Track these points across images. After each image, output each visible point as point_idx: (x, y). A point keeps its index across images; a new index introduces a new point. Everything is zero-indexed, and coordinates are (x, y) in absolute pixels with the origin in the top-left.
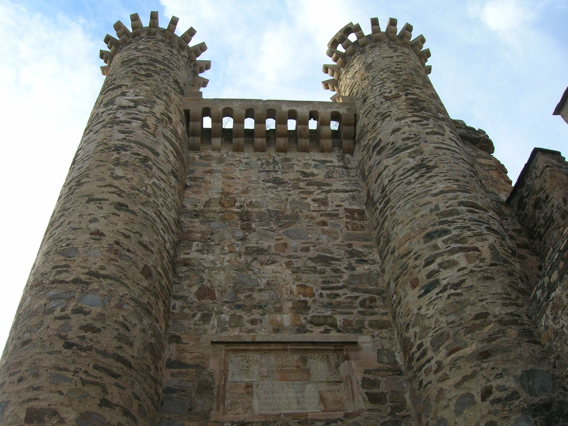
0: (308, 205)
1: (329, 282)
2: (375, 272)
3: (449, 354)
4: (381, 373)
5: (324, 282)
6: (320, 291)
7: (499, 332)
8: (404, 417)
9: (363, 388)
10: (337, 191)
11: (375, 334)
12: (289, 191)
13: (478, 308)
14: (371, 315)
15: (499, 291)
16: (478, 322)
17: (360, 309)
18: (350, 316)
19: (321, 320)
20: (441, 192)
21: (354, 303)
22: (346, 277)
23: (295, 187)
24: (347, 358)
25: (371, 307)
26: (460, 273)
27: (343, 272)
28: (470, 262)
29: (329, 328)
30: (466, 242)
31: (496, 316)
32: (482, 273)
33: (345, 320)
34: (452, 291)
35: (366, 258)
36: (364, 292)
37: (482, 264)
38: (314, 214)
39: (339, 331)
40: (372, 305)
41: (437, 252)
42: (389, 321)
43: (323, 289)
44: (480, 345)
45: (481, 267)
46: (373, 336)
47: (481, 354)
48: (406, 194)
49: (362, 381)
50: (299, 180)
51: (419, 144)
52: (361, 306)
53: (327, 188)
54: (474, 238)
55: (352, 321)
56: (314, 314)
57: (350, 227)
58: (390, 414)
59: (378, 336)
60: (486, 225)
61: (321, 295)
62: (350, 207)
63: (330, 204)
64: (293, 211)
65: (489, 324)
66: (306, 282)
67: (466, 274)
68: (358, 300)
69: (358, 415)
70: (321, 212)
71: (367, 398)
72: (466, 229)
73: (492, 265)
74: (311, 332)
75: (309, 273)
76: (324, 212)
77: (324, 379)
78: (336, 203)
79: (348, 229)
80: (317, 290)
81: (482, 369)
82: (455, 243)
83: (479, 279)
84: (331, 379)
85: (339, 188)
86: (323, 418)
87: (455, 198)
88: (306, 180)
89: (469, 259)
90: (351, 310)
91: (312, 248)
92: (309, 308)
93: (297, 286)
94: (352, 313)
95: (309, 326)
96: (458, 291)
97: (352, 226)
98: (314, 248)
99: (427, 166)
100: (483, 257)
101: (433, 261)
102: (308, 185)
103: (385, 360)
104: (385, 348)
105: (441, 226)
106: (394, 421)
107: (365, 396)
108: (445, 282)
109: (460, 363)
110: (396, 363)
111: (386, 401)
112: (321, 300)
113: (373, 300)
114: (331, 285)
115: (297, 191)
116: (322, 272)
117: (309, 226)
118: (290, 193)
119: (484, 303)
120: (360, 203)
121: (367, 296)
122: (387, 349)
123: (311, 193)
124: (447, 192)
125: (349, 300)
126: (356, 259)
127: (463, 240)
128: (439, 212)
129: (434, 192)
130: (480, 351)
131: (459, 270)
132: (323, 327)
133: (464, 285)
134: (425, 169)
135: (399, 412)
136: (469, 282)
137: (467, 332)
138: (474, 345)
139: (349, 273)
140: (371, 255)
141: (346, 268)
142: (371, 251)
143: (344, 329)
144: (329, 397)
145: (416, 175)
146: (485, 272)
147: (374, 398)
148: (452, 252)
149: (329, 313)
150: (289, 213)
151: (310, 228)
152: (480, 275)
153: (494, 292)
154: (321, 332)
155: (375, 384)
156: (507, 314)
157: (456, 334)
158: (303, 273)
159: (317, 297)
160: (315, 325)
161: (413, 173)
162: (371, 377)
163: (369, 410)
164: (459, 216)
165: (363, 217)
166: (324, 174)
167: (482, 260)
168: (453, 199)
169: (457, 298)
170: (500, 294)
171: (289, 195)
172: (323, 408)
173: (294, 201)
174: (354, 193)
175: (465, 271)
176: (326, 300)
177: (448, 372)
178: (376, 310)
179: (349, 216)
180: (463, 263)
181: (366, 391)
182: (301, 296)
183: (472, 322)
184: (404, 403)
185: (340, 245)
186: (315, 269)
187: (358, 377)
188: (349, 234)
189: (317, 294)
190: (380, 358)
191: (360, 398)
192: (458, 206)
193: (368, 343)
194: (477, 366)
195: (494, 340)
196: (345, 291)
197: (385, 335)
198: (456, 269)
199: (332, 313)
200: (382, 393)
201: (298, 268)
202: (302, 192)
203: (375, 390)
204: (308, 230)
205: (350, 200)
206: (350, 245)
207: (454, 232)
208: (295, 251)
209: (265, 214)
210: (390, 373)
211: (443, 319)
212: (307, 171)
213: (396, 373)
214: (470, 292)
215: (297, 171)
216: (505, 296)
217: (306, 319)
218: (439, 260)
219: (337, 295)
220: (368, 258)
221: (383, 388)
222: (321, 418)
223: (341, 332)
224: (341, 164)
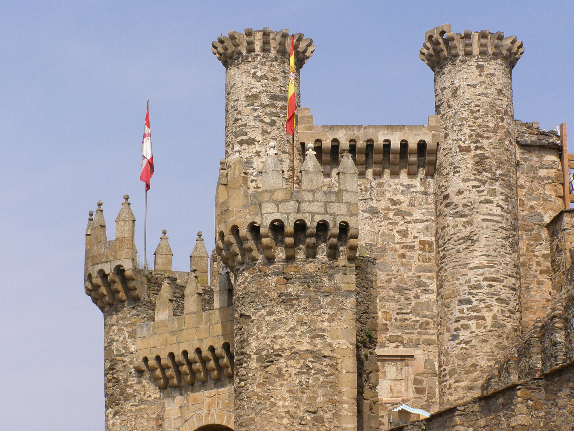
0: (394, 236)
1: (402, 309)
2: (433, 300)
3: (455, 383)
4: (425, 375)
5: (399, 309)
6: (396, 316)
7: (480, 377)
8: (433, 403)
9: (414, 384)
10: (416, 221)
11: (425, 349)
12: (381, 222)
13: (474, 360)
14: (425, 334)
15: (488, 350)
16: (472, 369)
17: (419, 330)
18: (412, 335)
19: (395, 338)
20: (476, 267)
21: (416, 326)
22: (413, 304)
23: (386, 217)
24: (407, 365)
25: (426, 329)
26: (470, 335)
27: (412, 301)
28: (477, 328)
29: (399, 344)
30: (480, 311)
31: (481, 367)
32: (482, 337)
33: (409, 338)
34: (464, 346)
35: (428, 288)
36: (423, 317)
37: (484, 330)
38: (397, 246)
39: (404, 347)
40: (427, 327)
41: (462, 315)
42: (435, 340)
43: (398, 314)
44: (469, 383)
45: (483, 332)
46: (424, 350)
47: (469, 387)
48: (455, 260)
49: (414, 380)
50: (388, 209)
51: (472, 214)
52: (419, 328)
53: (408, 218)
54: (486, 309)
55: (413, 339)
56: (390, 334)
57: (421, 259)
58: (426, 401)
59: (426, 350)
60: (497, 297)
61: (396, 319)
62: (424, 239)
63: (410, 235)
64: (383, 244)
65: (476, 371)
66: (387, 309)
67: (474, 336)
68: (419, 323)
69: (409, 401)
70: (402, 245)
71: (415, 391)
72: (482, 302)
73: (490, 331)
74: (388, 347)
75: (389, 302)
76: (404, 244)
77: (393, 378)
78: (413, 234)
79: (419, 261)
80: (394, 316)
81: (467, 396)
82: (473, 312)
83: (480, 341)
84: (398, 377)
85: (418, 218)
86: (391, 402)
87: (483, 274)
88: (394, 209)
89: (478, 326)
90: (413, 331)
91: (393, 280)
92: (388, 329)
93: (382, 312)
94: (413, 333)
95: (387, 343)
96: (467, 347)
97: (422, 259)
98: (395, 280)
99: (472, 240)
100: (486, 325)
101: (459, 321)
102: (395, 215)
103: (429, 367)
104: (430, 358)
105: (469, 296)
106: (427, 405)
107: (414, 389)
108: (461, 338)
109: (458, 389)
110: (434, 368)
111: (425, 393)
112: (396, 323)
113: (428, 323)
114: (403, 311)
115: (387, 222)
116: (398, 301)
117: (393, 259)
118: (381, 224)
119: (478, 358)
120: (431, 235)
121: (425, 320)
122: (431, 360)
123: (396, 224)
124: (479, 268)
125: (413, 323)
126: (421, 289)
127: (478, 311)
128: (470, 284)
129: (471, 266)
130: (469, 386)
131: (471, 333)
132: (395, 343)
133: (471, 344)
134: (470, 241)
135: (431, 400)
136: (473, 343)
137: (465, 373)
138: (467, 381)
139: (415, 302)
140: (432, 286)
141: (414, 297)
142: (432, 282)
143: (407, 345)
144: (395, 388)
145: (464, 246)
146: (484, 337)
147: (419, 391)
148: (470, 318)
149: (399, 334)
150: (379, 246)
151: (393, 260)
152: (480, 339)
153: (485, 351)
154: (394, 347)
155: (420, 382)
156: (488, 366)
157: (460, 372)
158: (386, 301)
159: (393, 320)
160: (391, 342)
161: (462, 243)
162: (419, 378)
163: (415, 398)
164: (481, 291)
165: (431, 249)
166: (408, 202)
167: (485, 328)
168: (481, 275)
169: (465, 351)
170: (488, 352)
171: (381, 226)
172: (391, 395)
173: (384, 233)
174: (428, 223)
175: (473, 334)
176: (398, 323)
177: (453, 392)
178: (428, 331)
179: (422, 248)
180: (474, 328)
181: (415, 386)
182: (384, 320)
183: (468, 368)
184: (435, 394)
185: (412, 277)
186: (394, 298)
187: (412, 377)
188: (419, 266)
189: (394, 318)
190: (426, 366)
191: (412, 390)
192: (483, 281)
193: (420, 355)
194: (466, 393)
195: (476, 381)
196: (411, 316)
197: (431, 350)
198: (469, 331)
199: (402, 334)
200: (424, 388)
201: (383, 298)
202: (390, 223)
203: (420, 386)
204: (392, 262)
205: (424, 232)
206: (419, 277)
207: (475, 303)
208: (382, 283)
209: (363, 247)
210: (430, 375)
211: (456, 360)
212: (395, 198)
213: (433, 375)
214: (472, 349)
215: (388, 198)
216: (490, 354)
217: (385, 337)
218: (462, 322)
219: (406, 320)
220: (430, 288)
221: (424, 385)
222: (389, 402)
223: (406, 347)
224: (422, 189)
